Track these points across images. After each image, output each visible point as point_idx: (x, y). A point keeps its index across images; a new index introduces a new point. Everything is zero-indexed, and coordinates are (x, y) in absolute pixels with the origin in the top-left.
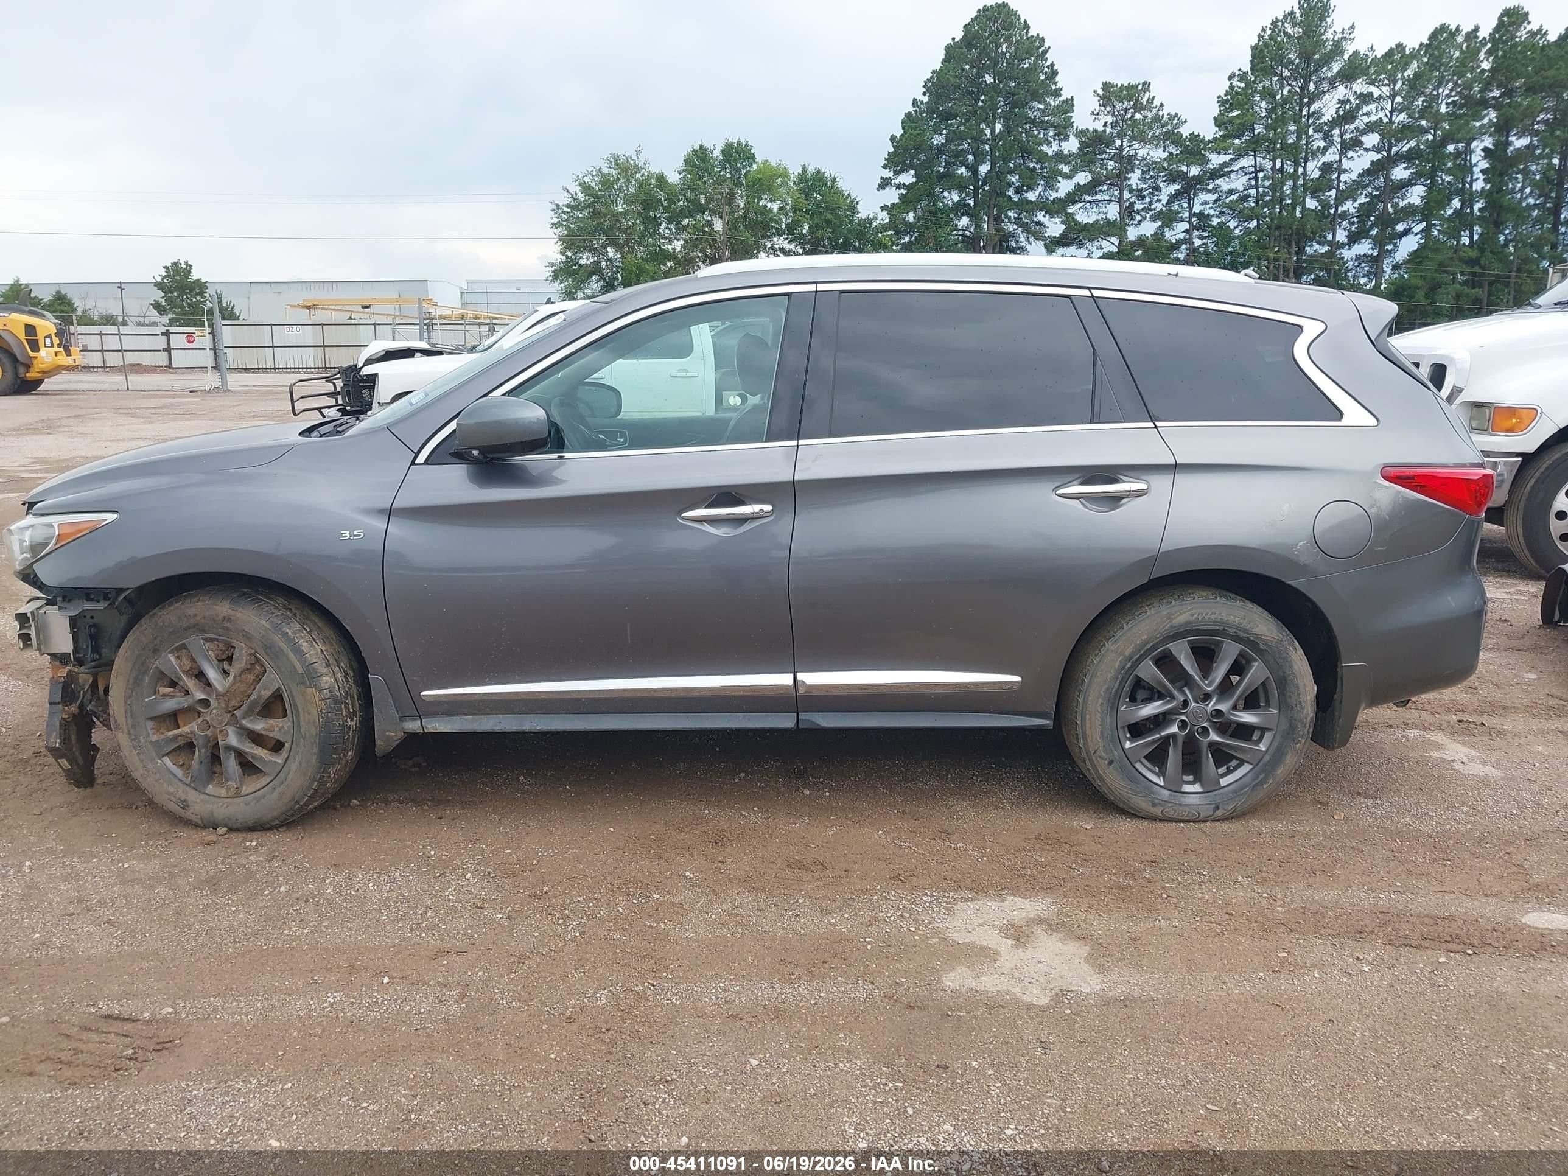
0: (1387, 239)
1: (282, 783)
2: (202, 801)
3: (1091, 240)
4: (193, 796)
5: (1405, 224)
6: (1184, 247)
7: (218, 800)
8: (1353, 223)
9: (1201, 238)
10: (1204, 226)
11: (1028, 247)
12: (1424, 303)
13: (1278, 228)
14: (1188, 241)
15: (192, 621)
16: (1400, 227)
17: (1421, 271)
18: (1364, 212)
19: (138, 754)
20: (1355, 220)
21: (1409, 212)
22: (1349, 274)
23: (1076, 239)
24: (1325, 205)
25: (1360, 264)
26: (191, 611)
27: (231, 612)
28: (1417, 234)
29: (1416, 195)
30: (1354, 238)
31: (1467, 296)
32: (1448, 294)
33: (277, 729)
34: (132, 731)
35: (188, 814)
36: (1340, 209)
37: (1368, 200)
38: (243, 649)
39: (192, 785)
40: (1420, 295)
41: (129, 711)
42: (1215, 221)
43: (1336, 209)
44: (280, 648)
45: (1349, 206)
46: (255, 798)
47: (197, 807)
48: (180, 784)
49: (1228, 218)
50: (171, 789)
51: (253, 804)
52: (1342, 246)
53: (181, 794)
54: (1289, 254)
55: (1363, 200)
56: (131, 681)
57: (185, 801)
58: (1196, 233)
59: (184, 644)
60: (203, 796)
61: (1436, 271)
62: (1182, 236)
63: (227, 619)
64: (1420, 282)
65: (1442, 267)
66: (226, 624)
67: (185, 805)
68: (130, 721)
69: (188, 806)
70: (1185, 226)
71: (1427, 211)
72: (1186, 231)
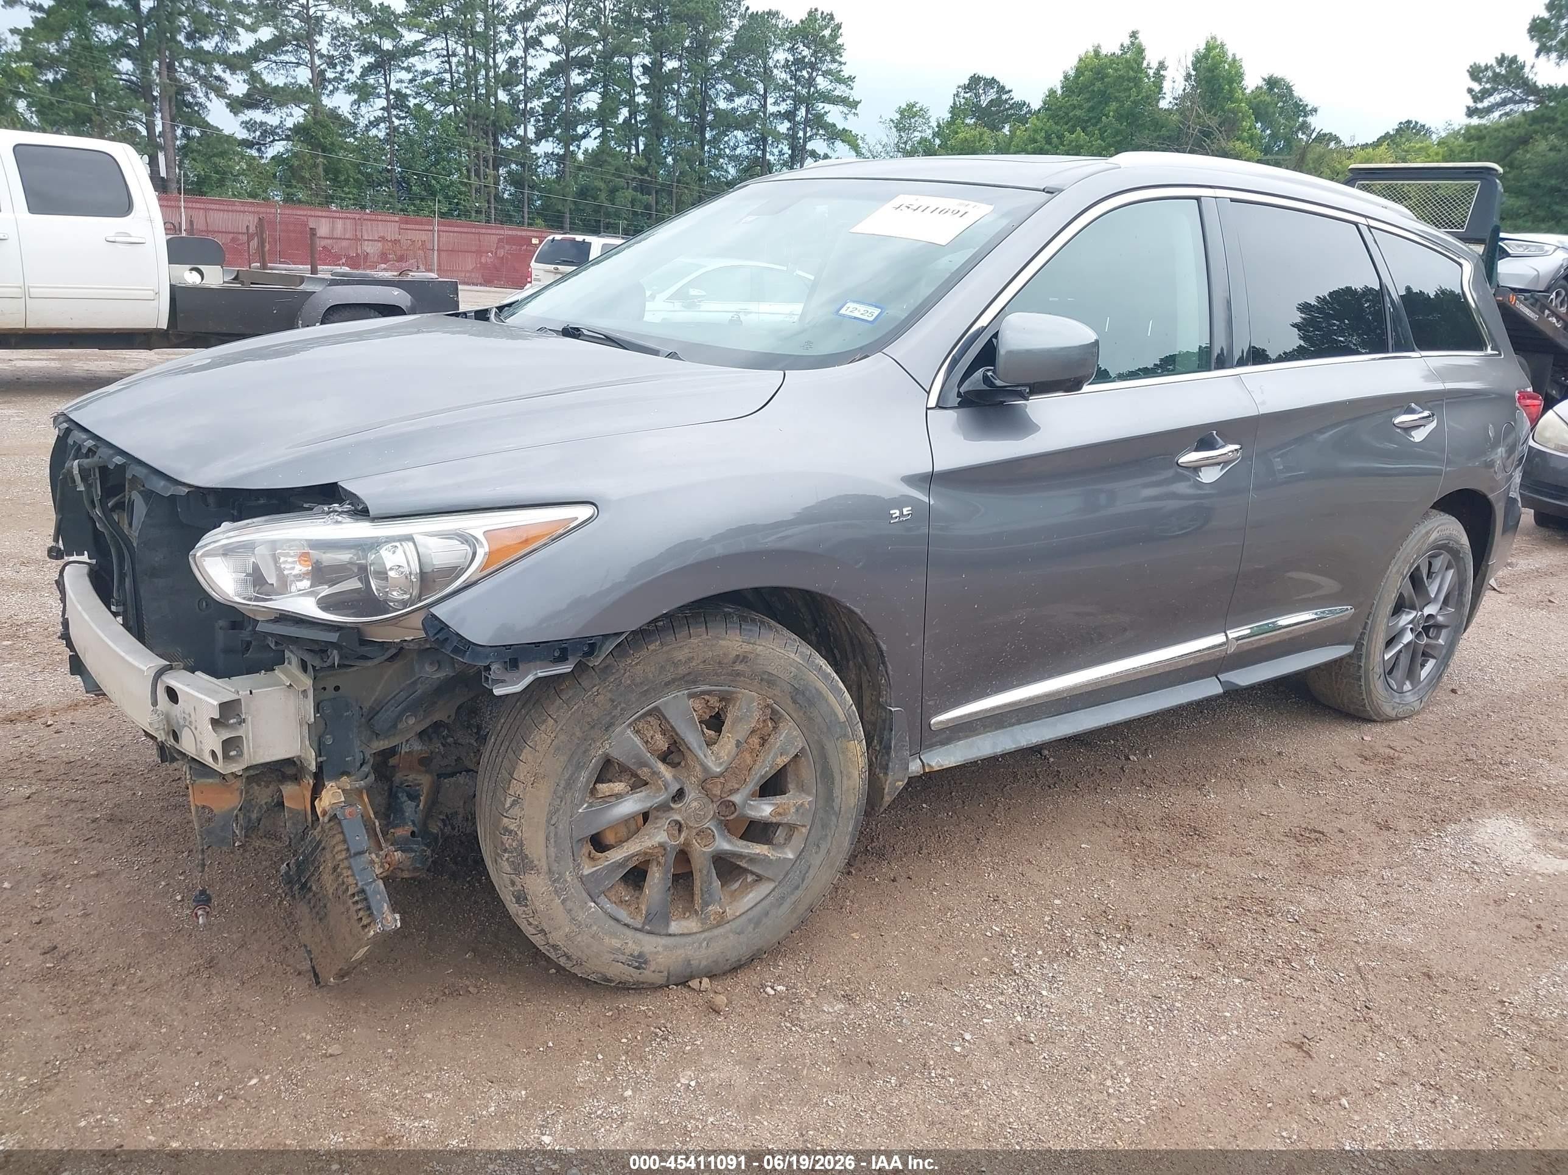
0: (570, 139)
1: (797, 888)
2: (666, 947)
3: (280, 105)
4: (650, 944)
5: (584, 127)
6: (382, 125)
7: (689, 939)
8: (539, 121)
9: (399, 118)
10: (402, 106)
11: (208, 104)
12: (607, 204)
13: (476, 117)
14: (387, 119)
15: (682, 670)
16: (580, 130)
17: (602, 174)
18: (548, 111)
19: (564, 902)
20: (541, 118)
21: (587, 116)
22: (539, 170)
23: (263, 102)
24: (515, 99)
25: (548, 161)
26: (681, 655)
27: (747, 648)
28: (595, 138)
29: (591, 101)
30: (541, 136)
31: (640, 201)
32: (626, 197)
33: (793, 810)
34: (555, 868)
35: (648, 975)
36: (529, 105)
37: (549, 100)
38: (752, 700)
39: (647, 927)
40: (603, 196)
41: (552, 835)
42: (412, 102)
43: (526, 105)
44: (817, 690)
45: (536, 104)
46: (750, 921)
47: (660, 959)
48: (629, 933)
49: (424, 100)
50: (616, 943)
51: (750, 929)
52: (531, 142)
53: (633, 947)
54: (487, 143)
55: (546, 100)
56: (563, 784)
57: (640, 955)
58: (394, 112)
59: (656, 709)
60: (664, 941)
61: (614, 175)
62: (379, 113)
63: (743, 659)
64: (602, 185)
65: (618, 172)
66: (739, 667)
67: (640, 961)
68: (552, 851)
69: (646, 962)
70: (382, 103)
71: (603, 116)
72: (383, 109)
